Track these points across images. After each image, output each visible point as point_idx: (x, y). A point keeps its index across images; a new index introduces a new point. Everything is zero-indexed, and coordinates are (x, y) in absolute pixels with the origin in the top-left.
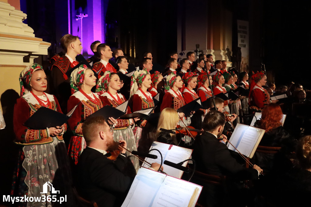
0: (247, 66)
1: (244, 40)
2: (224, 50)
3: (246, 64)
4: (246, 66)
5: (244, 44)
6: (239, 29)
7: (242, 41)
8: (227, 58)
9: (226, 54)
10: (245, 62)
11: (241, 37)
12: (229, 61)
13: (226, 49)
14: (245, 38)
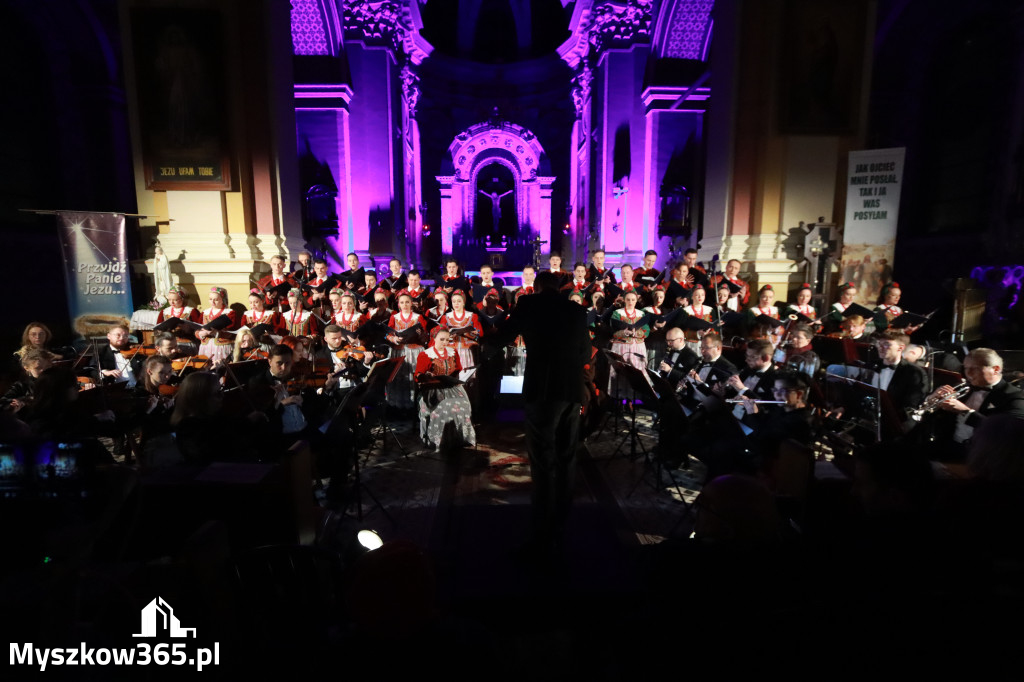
0: (886, 268)
1: (878, 200)
2: (780, 232)
3: (884, 262)
4: (881, 267)
5: (881, 209)
6: (852, 173)
7: (867, 204)
8: (780, 250)
9: (783, 243)
10: (881, 258)
11: (865, 192)
12: (788, 258)
13: (786, 229)
14: (883, 192)
